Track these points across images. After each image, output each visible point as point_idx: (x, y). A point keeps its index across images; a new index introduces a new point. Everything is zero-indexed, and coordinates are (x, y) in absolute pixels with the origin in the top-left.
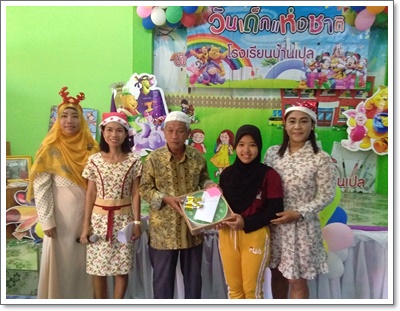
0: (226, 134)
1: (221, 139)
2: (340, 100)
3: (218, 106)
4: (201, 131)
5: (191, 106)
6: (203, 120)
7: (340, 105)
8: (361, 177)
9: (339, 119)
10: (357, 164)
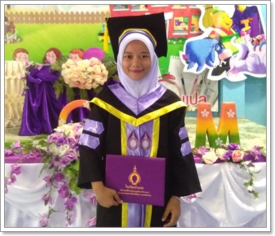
0: (52, 52)
1: (47, 58)
2: (174, 10)
3: (42, 22)
4: (24, 51)
5: (12, 23)
6: (26, 38)
7: (174, 16)
8: (202, 94)
9: (174, 31)
10: (196, 80)
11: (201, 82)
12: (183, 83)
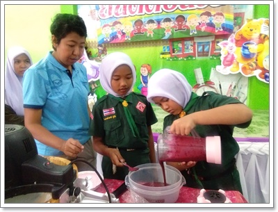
7: (216, 38)
9: (215, 50)
10: (231, 86)
11: (235, 87)
12: (220, 88)
